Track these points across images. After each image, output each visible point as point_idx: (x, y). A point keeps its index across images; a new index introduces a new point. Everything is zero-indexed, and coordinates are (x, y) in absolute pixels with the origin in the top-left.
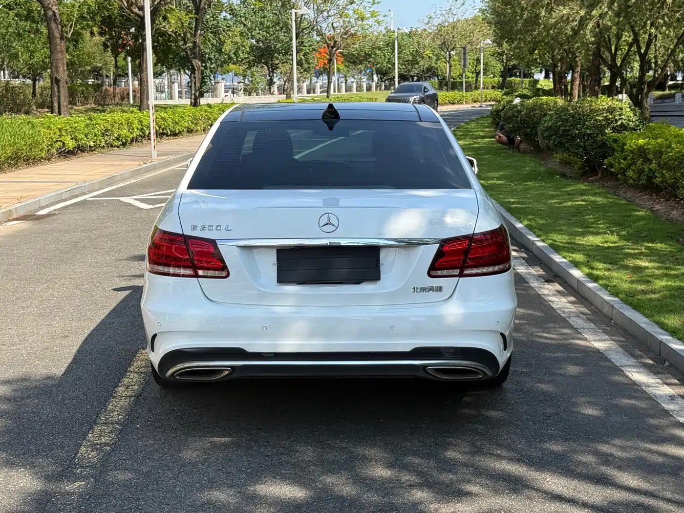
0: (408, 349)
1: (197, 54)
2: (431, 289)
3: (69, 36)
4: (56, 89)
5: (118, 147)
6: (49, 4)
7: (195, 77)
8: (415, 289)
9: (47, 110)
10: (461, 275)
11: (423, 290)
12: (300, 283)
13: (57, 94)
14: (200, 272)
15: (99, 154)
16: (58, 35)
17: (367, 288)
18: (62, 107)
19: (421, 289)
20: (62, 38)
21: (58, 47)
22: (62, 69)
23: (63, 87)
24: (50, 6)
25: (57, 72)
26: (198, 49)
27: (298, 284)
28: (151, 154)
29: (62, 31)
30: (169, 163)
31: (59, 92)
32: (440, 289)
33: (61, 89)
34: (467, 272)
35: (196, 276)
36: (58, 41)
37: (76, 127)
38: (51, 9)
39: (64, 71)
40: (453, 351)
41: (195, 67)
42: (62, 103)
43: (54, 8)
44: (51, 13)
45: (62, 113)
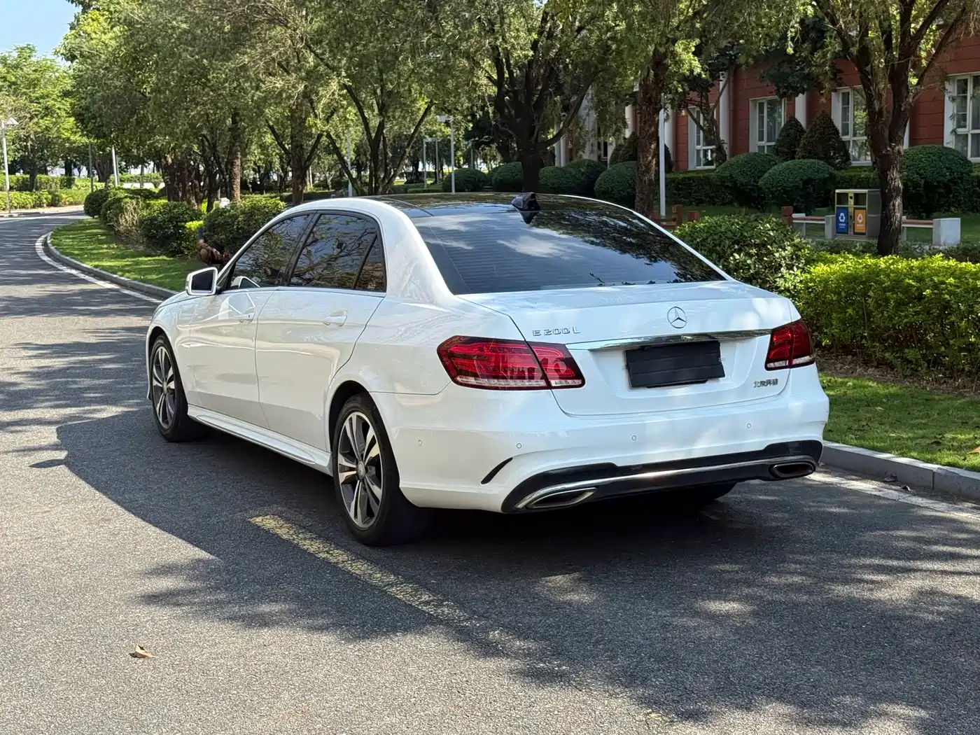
0: (762, 448)
2: (770, 382)
8: (756, 384)
10: (791, 366)
14: (553, 383)
17: (710, 387)
19: (761, 383)
27: (649, 387)
32: (775, 382)
34: (796, 361)
35: (549, 387)
40: (797, 445)
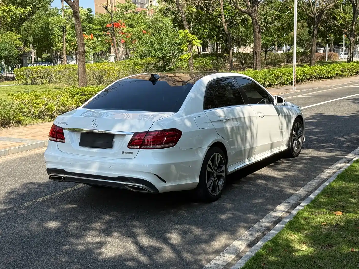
0: (116, 176)
1: (353, 34)
2: (129, 153)
3: (263, 31)
4: (255, 57)
5: (287, 85)
6: (254, 17)
7: (350, 47)
8: (123, 153)
9: (272, 66)
10: (140, 148)
11: (126, 153)
12: (87, 147)
13: (255, 60)
14: (58, 140)
15: (272, 88)
16: (257, 31)
17: (108, 151)
18: (257, 66)
19: (125, 152)
20: (259, 32)
21: (257, 37)
22: (258, 48)
23: (258, 56)
24: (255, 18)
25: (256, 49)
26: (353, 32)
28: (293, 88)
29: (260, 29)
30: (300, 93)
31: (256, 58)
32: (132, 153)
33: (258, 57)
34: (143, 147)
35: (57, 141)
36: (257, 34)
37: (257, 76)
38: (255, 19)
39: (259, 48)
41: (351, 41)
42: (257, 64)
43: (256, 18)
44: (255, 21)
45: (257, 68)
